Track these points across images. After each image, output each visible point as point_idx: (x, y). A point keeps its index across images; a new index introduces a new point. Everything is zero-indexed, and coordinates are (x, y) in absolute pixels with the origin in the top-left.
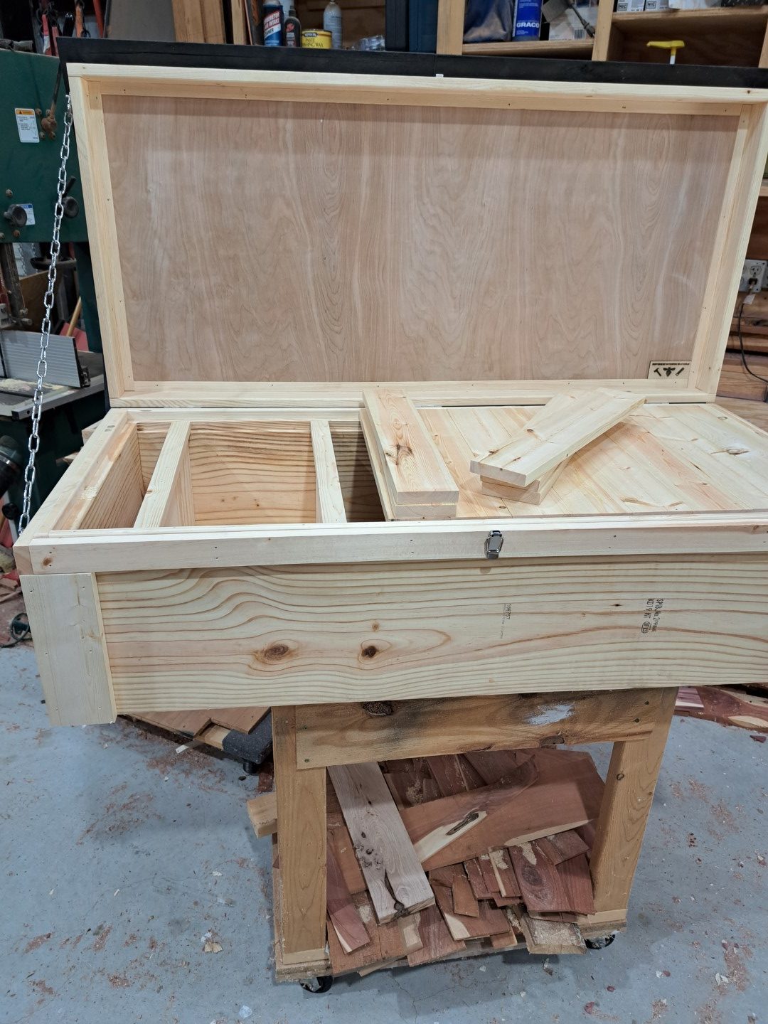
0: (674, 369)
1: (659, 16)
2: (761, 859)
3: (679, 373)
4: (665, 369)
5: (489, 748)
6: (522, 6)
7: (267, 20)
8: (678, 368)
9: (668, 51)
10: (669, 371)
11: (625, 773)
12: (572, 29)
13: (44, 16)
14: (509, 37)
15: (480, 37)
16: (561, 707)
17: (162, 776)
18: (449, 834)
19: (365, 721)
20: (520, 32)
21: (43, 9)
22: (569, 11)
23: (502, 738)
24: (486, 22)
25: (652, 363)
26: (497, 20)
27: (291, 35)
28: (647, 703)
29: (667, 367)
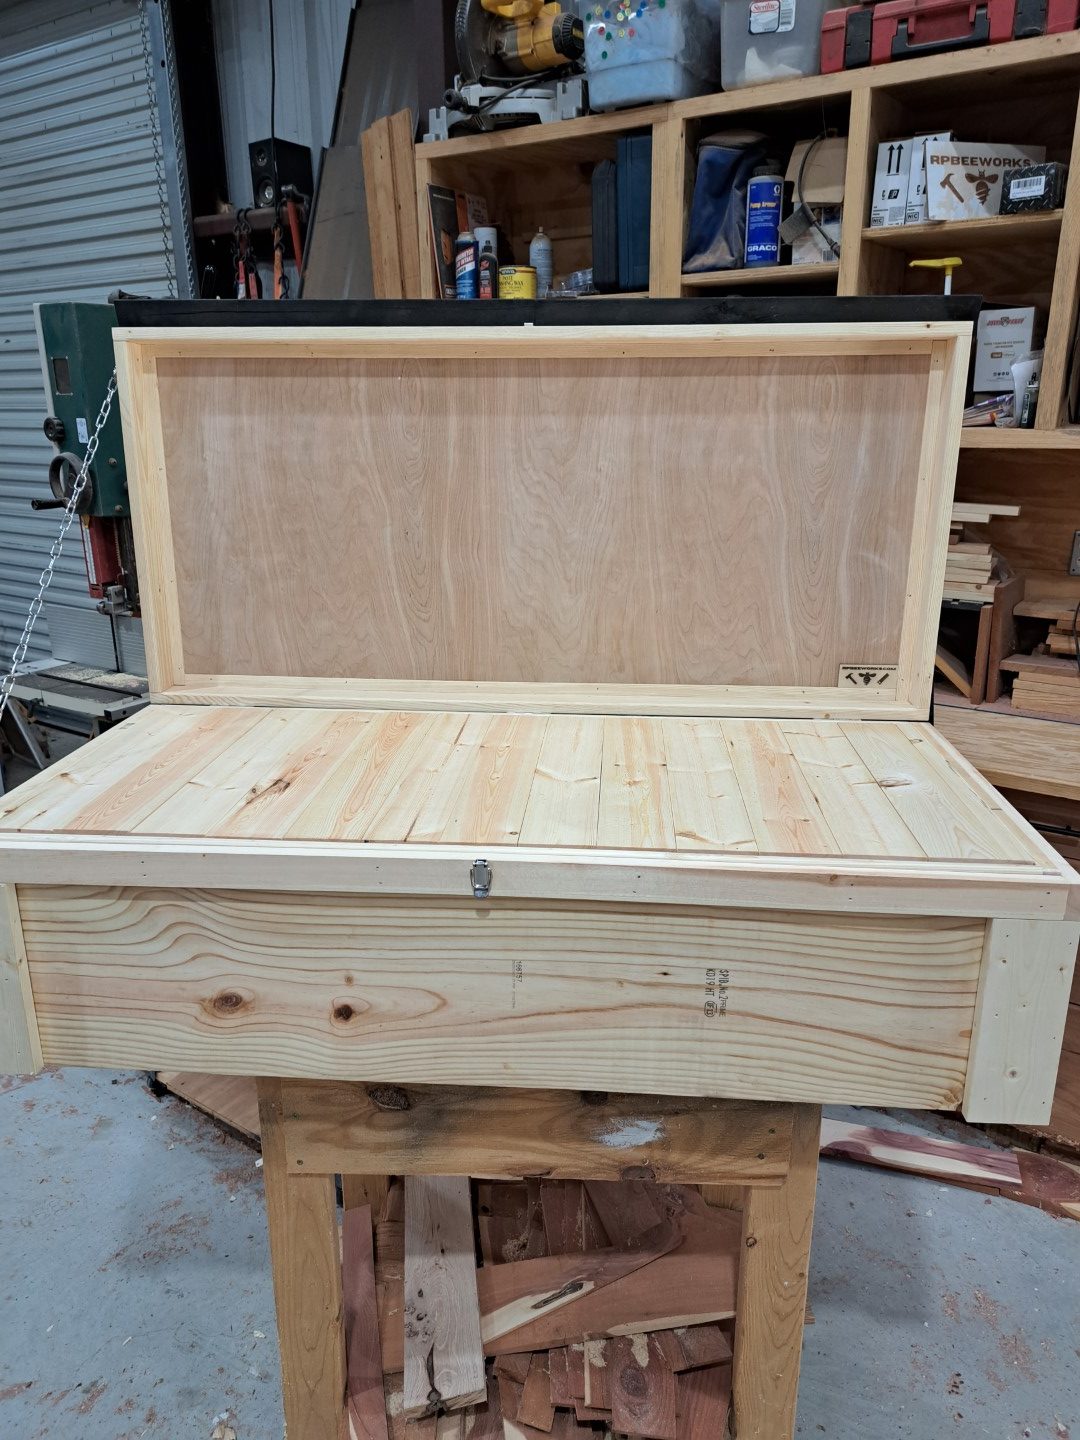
0: (874, 675)
1: (921, 230)
2: (1062, 1428)
3: (881, 681)
4: (861, 675)
5: (548, 1173)
6: (753, 226)
7: (459, 257)
8: (880, 674)
9: (941, 272)
10: (867, 678)
11: (756, 1236)
12: (820, 250)
13: (241, 263)
14: (739, 264)
15: (703, 266)
16: (644, 1124)
17: (228, 1194)
18: (536, 1307)
19: (373, 1114)
20: (752, 257)
21: (241, 255)
22: (813, 229)
23: (565, 1161)
24: (712, 247)
25: (841, 666)
26: (724, 244)
27: (485, 274)
28: (773, 1131)
29: (864, 672)
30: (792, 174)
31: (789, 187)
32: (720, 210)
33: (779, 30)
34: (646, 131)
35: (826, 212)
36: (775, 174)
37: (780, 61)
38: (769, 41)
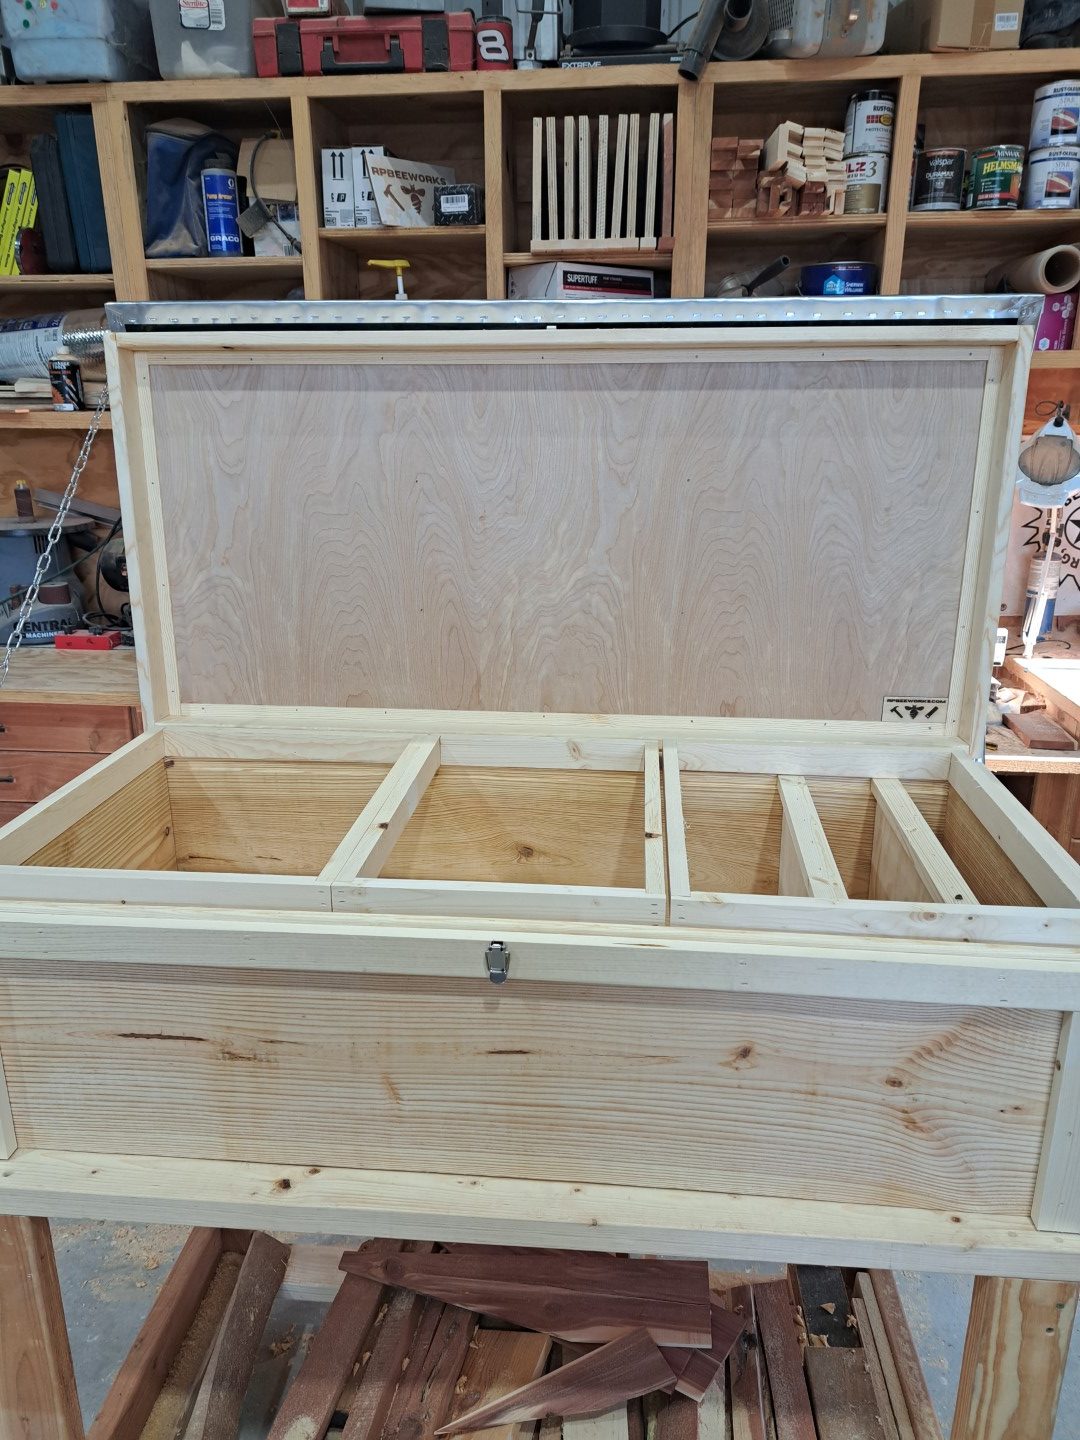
1: (374, 233)
12: (280, 245)
14: (204, 252)
15: (167, 251)
20: (215, 247)
24: (173, 234)
26: (185, 231)
30: (243, 170)
31: (242, 182)
32: (176, 199)
33: (211, 28)
34: (86, 109)
35: (281, 210)
36: (227, 168)
37: (216, 59)
38: (201, 37)
